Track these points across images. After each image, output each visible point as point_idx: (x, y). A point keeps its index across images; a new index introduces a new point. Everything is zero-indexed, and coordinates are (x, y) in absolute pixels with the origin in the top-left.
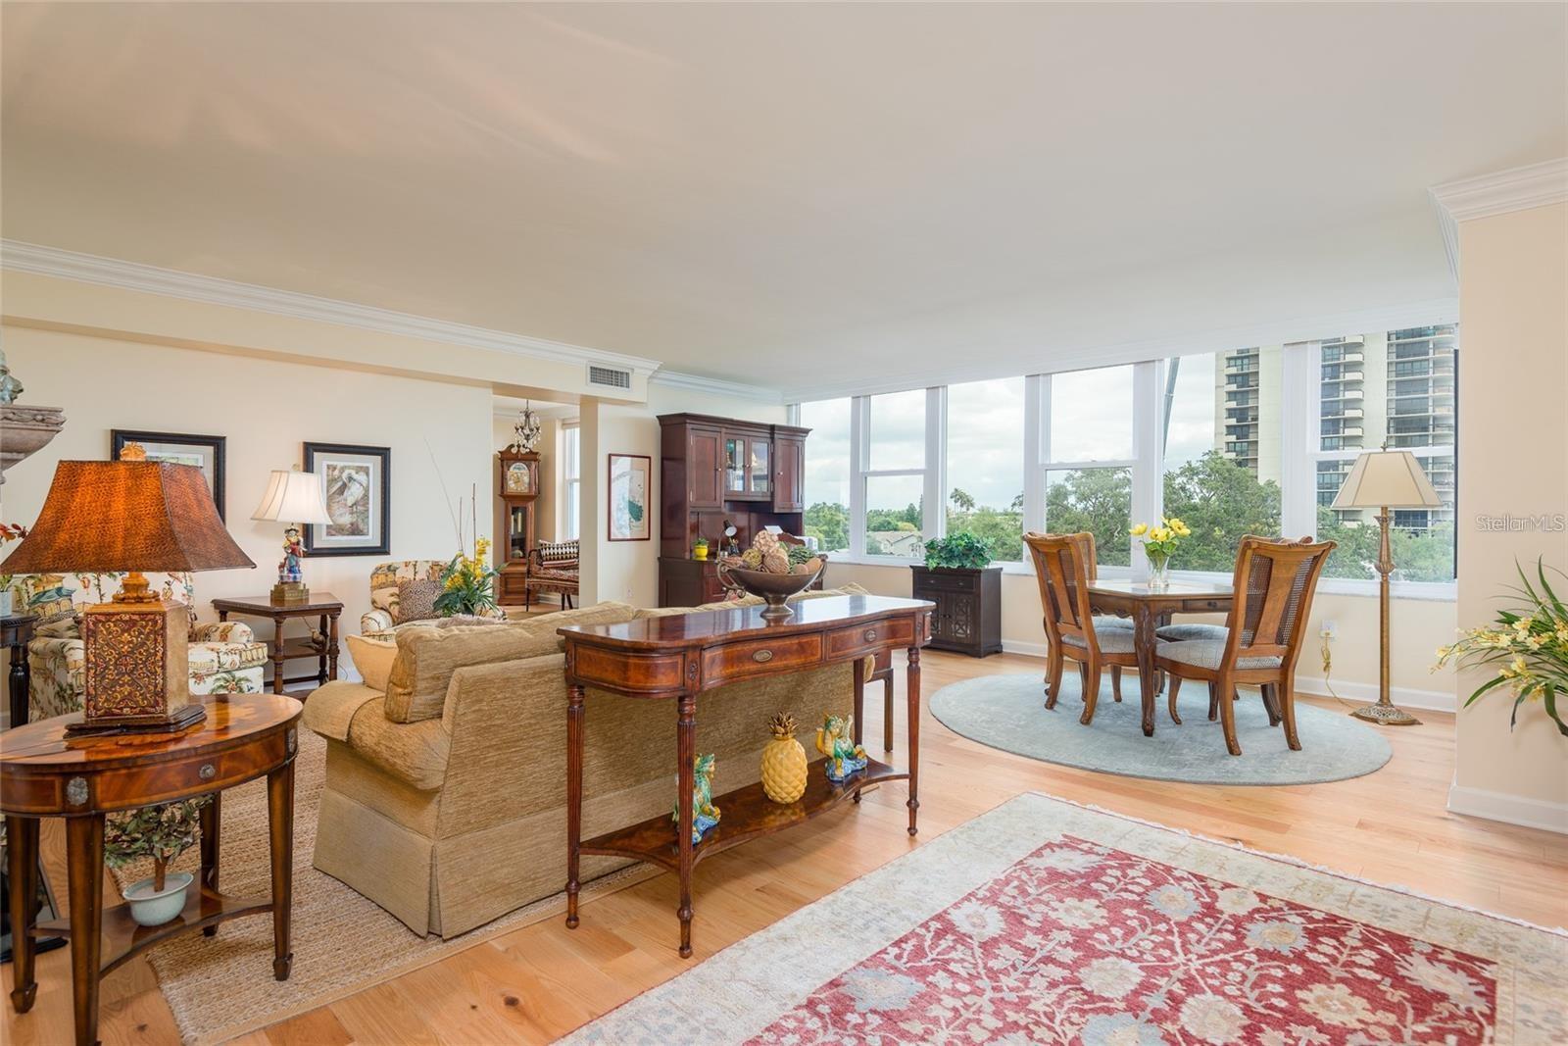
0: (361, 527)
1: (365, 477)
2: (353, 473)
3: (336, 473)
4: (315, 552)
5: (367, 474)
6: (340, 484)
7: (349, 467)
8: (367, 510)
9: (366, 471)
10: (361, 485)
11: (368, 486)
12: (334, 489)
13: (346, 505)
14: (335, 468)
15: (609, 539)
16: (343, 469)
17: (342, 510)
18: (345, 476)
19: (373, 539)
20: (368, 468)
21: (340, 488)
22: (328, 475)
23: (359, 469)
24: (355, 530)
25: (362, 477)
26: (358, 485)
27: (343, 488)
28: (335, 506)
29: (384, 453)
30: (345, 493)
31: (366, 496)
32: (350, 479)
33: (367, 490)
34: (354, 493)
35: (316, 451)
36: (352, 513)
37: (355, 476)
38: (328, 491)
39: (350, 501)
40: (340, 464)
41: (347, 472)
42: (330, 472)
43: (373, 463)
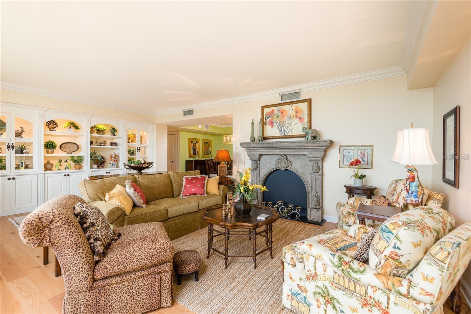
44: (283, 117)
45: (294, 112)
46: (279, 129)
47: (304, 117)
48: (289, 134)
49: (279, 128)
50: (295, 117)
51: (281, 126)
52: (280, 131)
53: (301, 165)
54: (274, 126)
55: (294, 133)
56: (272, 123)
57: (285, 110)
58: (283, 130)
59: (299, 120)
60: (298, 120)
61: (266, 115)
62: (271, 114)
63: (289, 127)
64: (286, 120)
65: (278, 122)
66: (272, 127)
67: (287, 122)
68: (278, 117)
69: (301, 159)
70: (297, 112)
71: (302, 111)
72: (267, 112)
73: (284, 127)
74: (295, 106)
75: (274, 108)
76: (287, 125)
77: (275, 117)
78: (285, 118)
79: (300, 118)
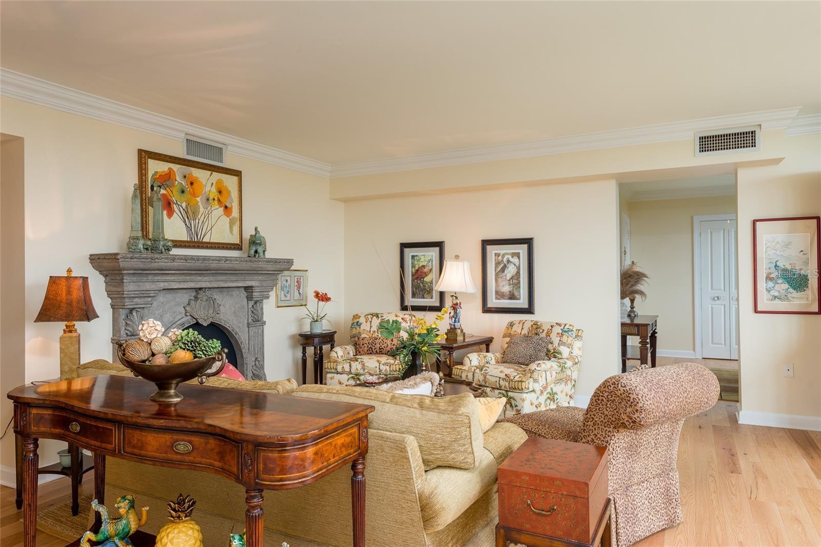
0: (516, 293)
1: (518, 260)
2: (510, 257)
3: (500, 258)
4: (488, 309)
5: (519, 258)
6: (502, 265)
7: (507, 254)
8: (519, 283)
9: (518, 255)
10: (515, 265)
11: (519, 266)
12: (499, 268)
13: (506, 279)
14: (499, 255)
15: (756, 311)
16: (503, 256)
17: (505, 283)
18: (505, 260)
19: (523, 303)
20: (518, 254)
21: (502, 268)
22: (495, 260)
23: (513, 255)
24: (512, 297)
25: (515, 260)
26: (513, 265)
27: (505, 267)
28: (500, 280)
29: (528, 242)
30: (506, 271)
31: (518, 273)
32: (509, 261)
33: (519, 268)
34: (511, 271)
35: (488, 245)
36: (510, 285)
37: (511, 260)
38: (495, 270)
39: (509, 276)
40: (502, 252)
41: (506, 257)
42: (497, 258)
43: (522, 249)
44: (194, 195)
45: (214, 189)
46: (186, 225)
47: (232, 206)
48: (206, 240)
49: (185, 221)
50: (216, 202)
51: (190, 215)
52: (189, 229)
53: (233, 309)
54: (175, 214)
55: (215, 238)
56: (169, 204)
57: (197, 179)
58: (195, 227)
59: (224, 210)
60: (221, 210)
61: (154, 179)
62: (165, 180)
63: (207, 223)
64: (200, 204)
65: (184, 205)
66: (170, 215)
67: (202, 210)
68: (183, 192)
69: (232, 295)
70: (220, 192)
71: (229, 192)
72: (156, 172)
73: (197, 221)
74: (217, 176)
75: (175, 167)
76: (203, 216)
77: (176, 190)
78: (198, 199)
79: (226, 207)
